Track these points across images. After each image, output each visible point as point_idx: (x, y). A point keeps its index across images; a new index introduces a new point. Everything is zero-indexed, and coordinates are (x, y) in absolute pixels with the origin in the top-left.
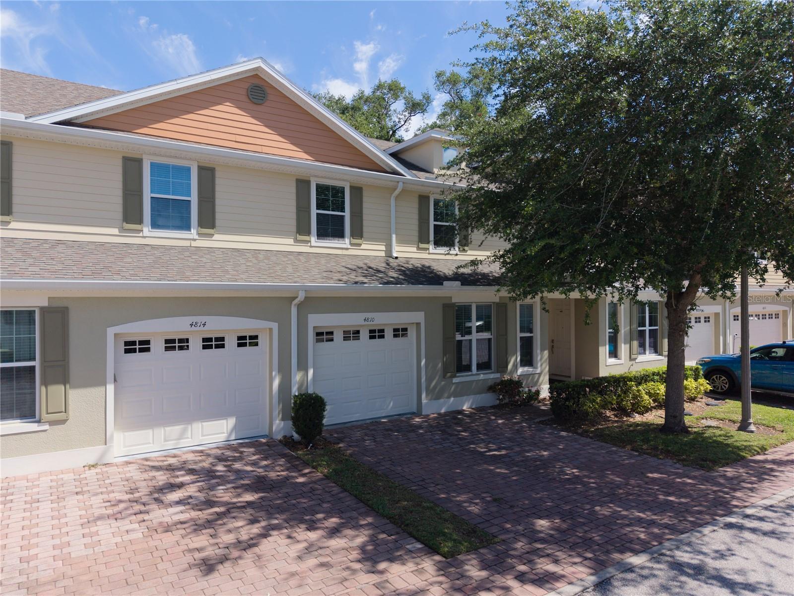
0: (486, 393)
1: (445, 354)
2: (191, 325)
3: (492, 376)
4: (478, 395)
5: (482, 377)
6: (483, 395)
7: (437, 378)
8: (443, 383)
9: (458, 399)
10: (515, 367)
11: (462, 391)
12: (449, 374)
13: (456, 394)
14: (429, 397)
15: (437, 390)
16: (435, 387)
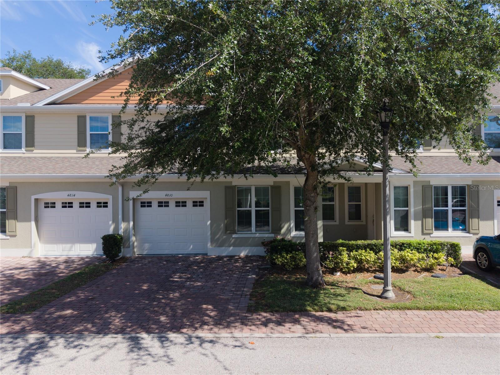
0: (261, 246)
1: (226, 219)
2: (68, 195)
3: (267, 235)
4: (254, 248)
5: (257, 235)
6: (259, 248)
7: (220, 233)
8: (225, 237)
9: (237, 248)
10: (289, 231)
11: (240, 243)
12: (228, 232)
13: (234, 245)
14: (214, 245)
15: (220, 241)
16: (218, 239)
